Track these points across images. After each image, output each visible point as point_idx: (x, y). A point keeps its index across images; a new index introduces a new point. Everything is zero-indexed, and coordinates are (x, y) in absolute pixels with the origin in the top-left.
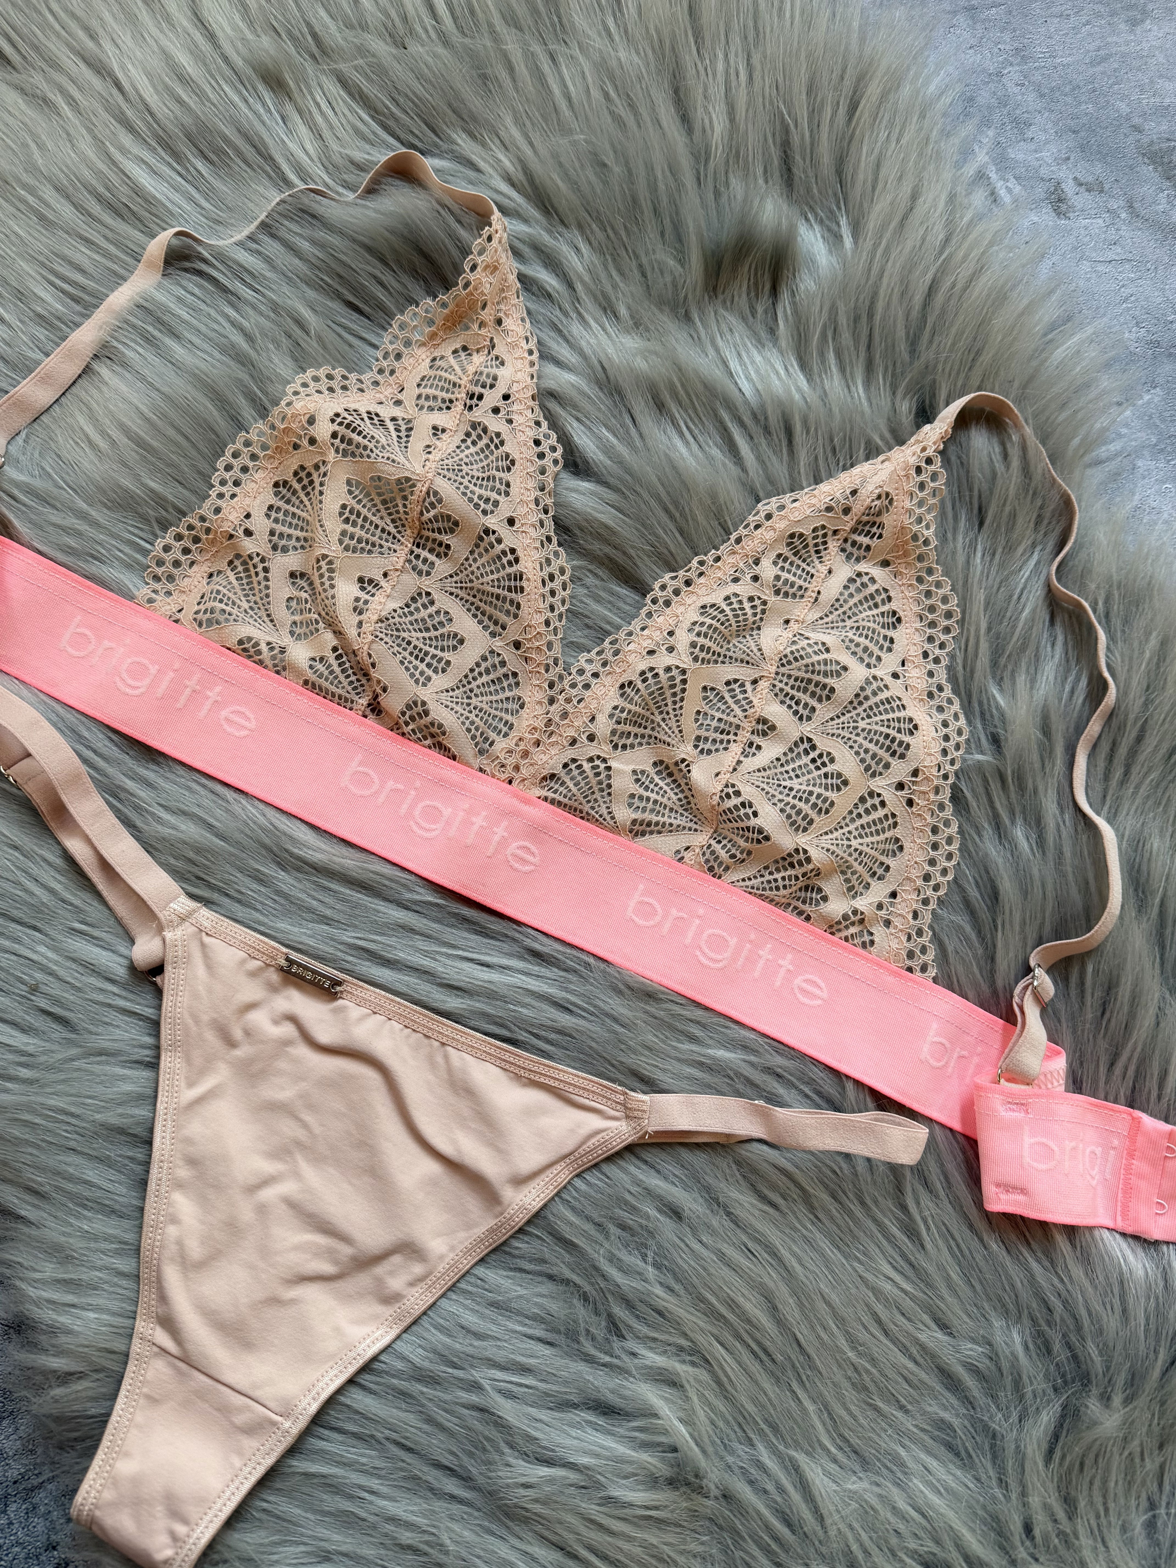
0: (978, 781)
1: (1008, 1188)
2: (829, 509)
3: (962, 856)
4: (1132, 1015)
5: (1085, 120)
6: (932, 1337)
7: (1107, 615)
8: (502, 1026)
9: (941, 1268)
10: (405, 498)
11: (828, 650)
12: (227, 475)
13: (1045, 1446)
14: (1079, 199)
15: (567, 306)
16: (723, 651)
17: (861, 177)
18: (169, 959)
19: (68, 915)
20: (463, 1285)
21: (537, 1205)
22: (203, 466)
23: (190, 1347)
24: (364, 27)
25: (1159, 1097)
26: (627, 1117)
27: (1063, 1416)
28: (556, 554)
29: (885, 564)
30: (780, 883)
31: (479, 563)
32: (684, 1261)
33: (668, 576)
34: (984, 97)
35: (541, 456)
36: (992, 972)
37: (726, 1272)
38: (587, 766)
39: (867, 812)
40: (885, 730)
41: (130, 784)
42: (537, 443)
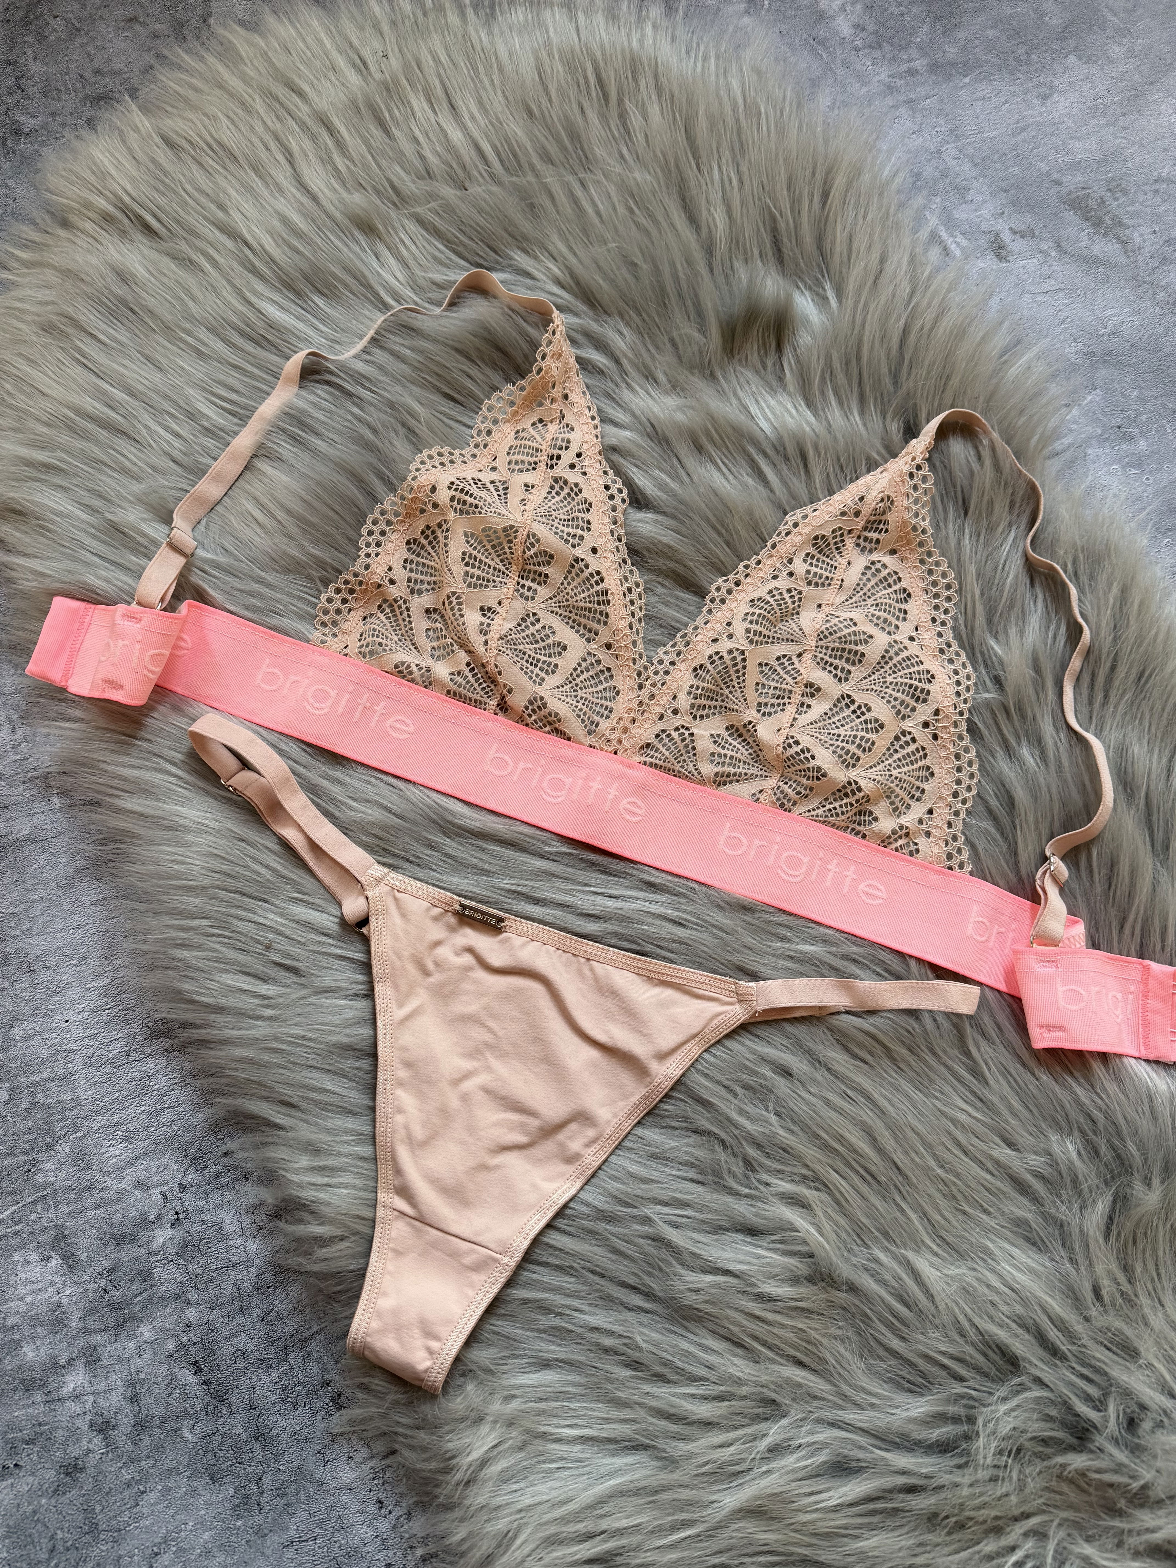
0: (987, 715)
1: (1050, 1028)
2: (843, 514)
3: (982, 776)
4: (1133, 885)
5: (1013, 180)
6: (1003, 1153)
7: (1076, 574)
8: (634, 942)
9: (1003, 1098)
10: (510, 542)
11: (855, 624)
12: (370, 539)
13: (1103, 1227)
14: (1016, 245)
15: (618, 379)
16: (771, 634)
17: (838, 250)
18: (372, 912)
19: (288, 887)
20: (627, 1144)
21: (677, 1074)
22: (352, 534)
23: (423, 1207)
24: (431, 176)
25: (1163, 949)
26: (740, 1001)
27: (1114, 1202)
28: (631, 572)
29: (893, 552)
30: (839, 810)
31: (572, 585)
32: (798, 1108)
33: (720, 580)
34: (928, 171)
35: (612, 497)
36: (1017, 863)
37: (832, 1114)
38: (674, 734)
39: (902, 747)
40: (908, 681)
41: (324, 783)
42: (607, 488)
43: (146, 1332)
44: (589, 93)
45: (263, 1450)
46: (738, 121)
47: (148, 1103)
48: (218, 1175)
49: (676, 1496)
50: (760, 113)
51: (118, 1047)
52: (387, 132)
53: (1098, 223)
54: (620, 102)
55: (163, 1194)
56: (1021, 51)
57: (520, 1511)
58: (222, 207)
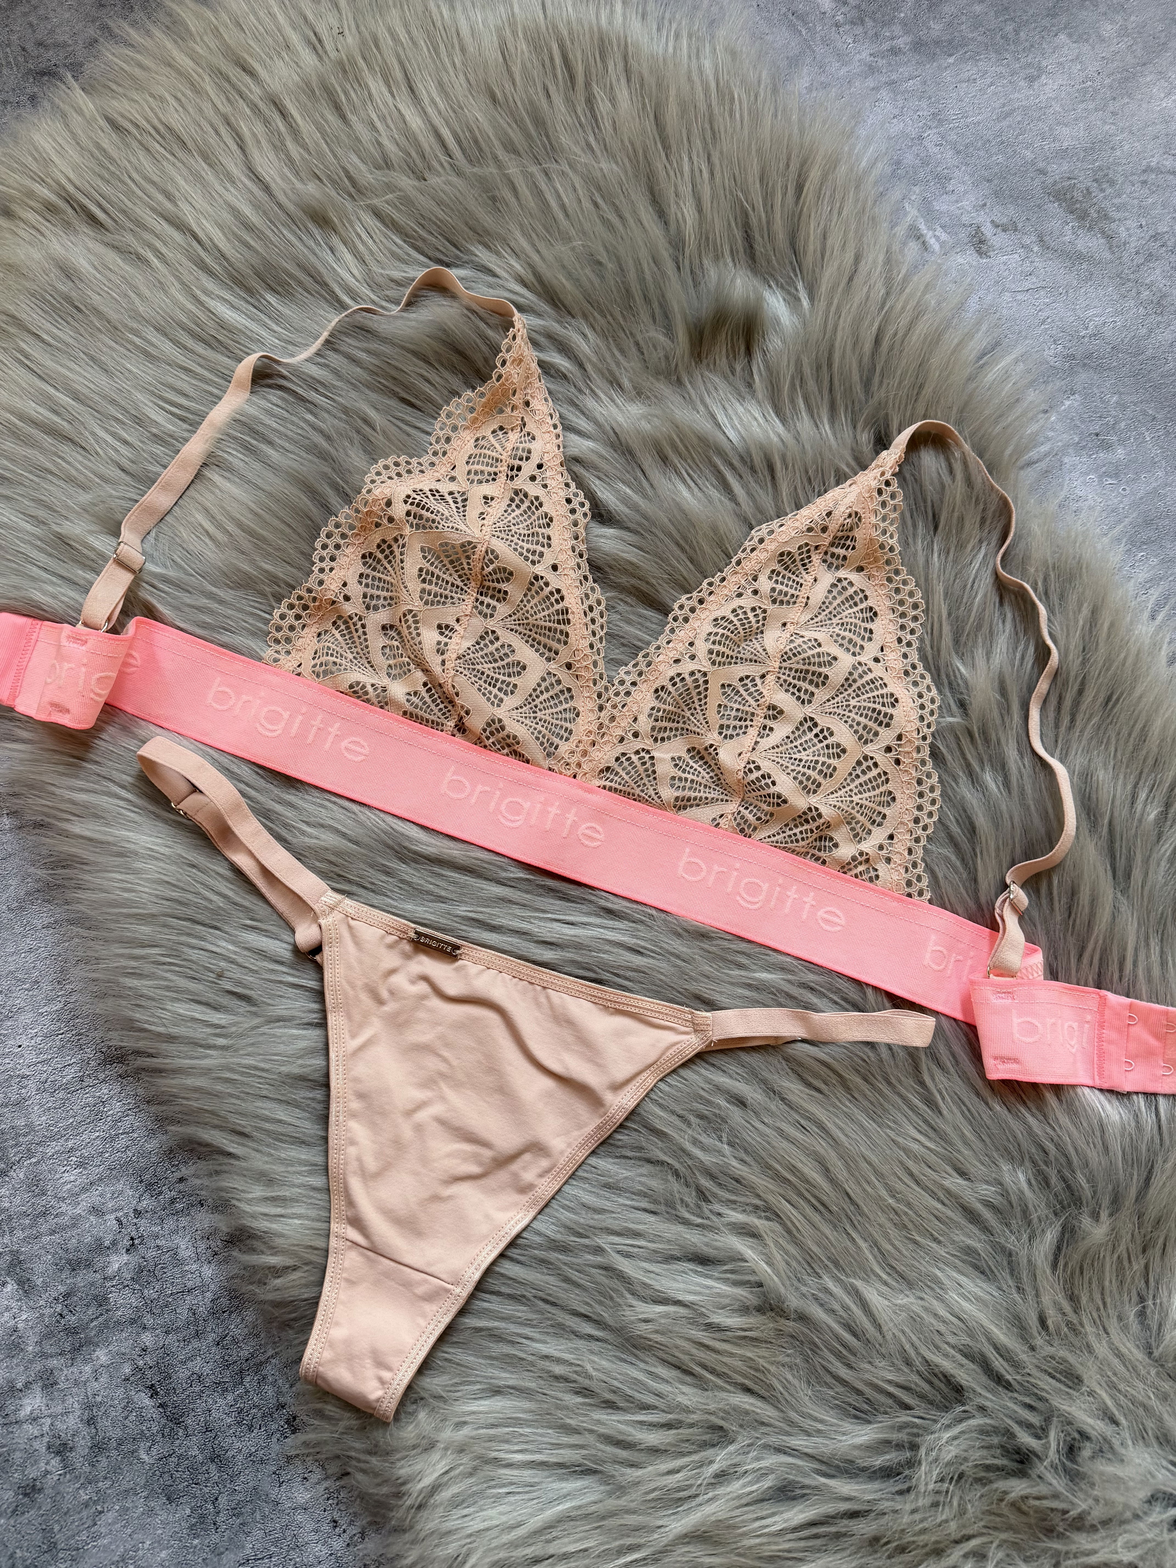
0: (951, 739)
1: (1004, 1059)
2: (810, 530)
3: (944, 801)
4: (1092, 915)
5: (996, 169)
6: (954, 1182)
7: (1046, 593)
8: (591, 970)
9: (956, 1128)
10: (468, 557)
11: (820, 645)
12: (324, 553)
13: (1051, 1258)
14: (997, 239)
15: (581, 384)
16: (734, 654)
17: (811, 248)
18: (325, 940)
19: (241, 915)
20: (580, 1173)
21: (631, 1105)
22: (306, 548)
23: (376, 1238)
24: (388, 164)
25: (1120, 980)
26: (696, 1031)
27: (1063, 1233)
28: (593, 589)
29: (860, 569)
30: (799, 836)
31: (532, 603)
32: (751, 1138)
33: (684, 597)
34: (909, 159)
35: (573, 511)
36: (976, 891)
37: (785, 1144)
38: (635, 758)
39: (864, 772)
40: (872, 705)
41: (278, 808)
42: (569, 501)
43: (102, 1356)
44: (555, 76)
45: (219, 1471)
46: (710, 106)
47: (102, 1129)
48: (173, 1201)
49: (622, 1522)
50: (732, 99)
51: (71, 1073)
52: (343, 117)
53: (1083, 216)
54: (588, 85)
55: (118, 1220)
56: (1009, 28)
57: (470, 1535)
58: (169, 196)
